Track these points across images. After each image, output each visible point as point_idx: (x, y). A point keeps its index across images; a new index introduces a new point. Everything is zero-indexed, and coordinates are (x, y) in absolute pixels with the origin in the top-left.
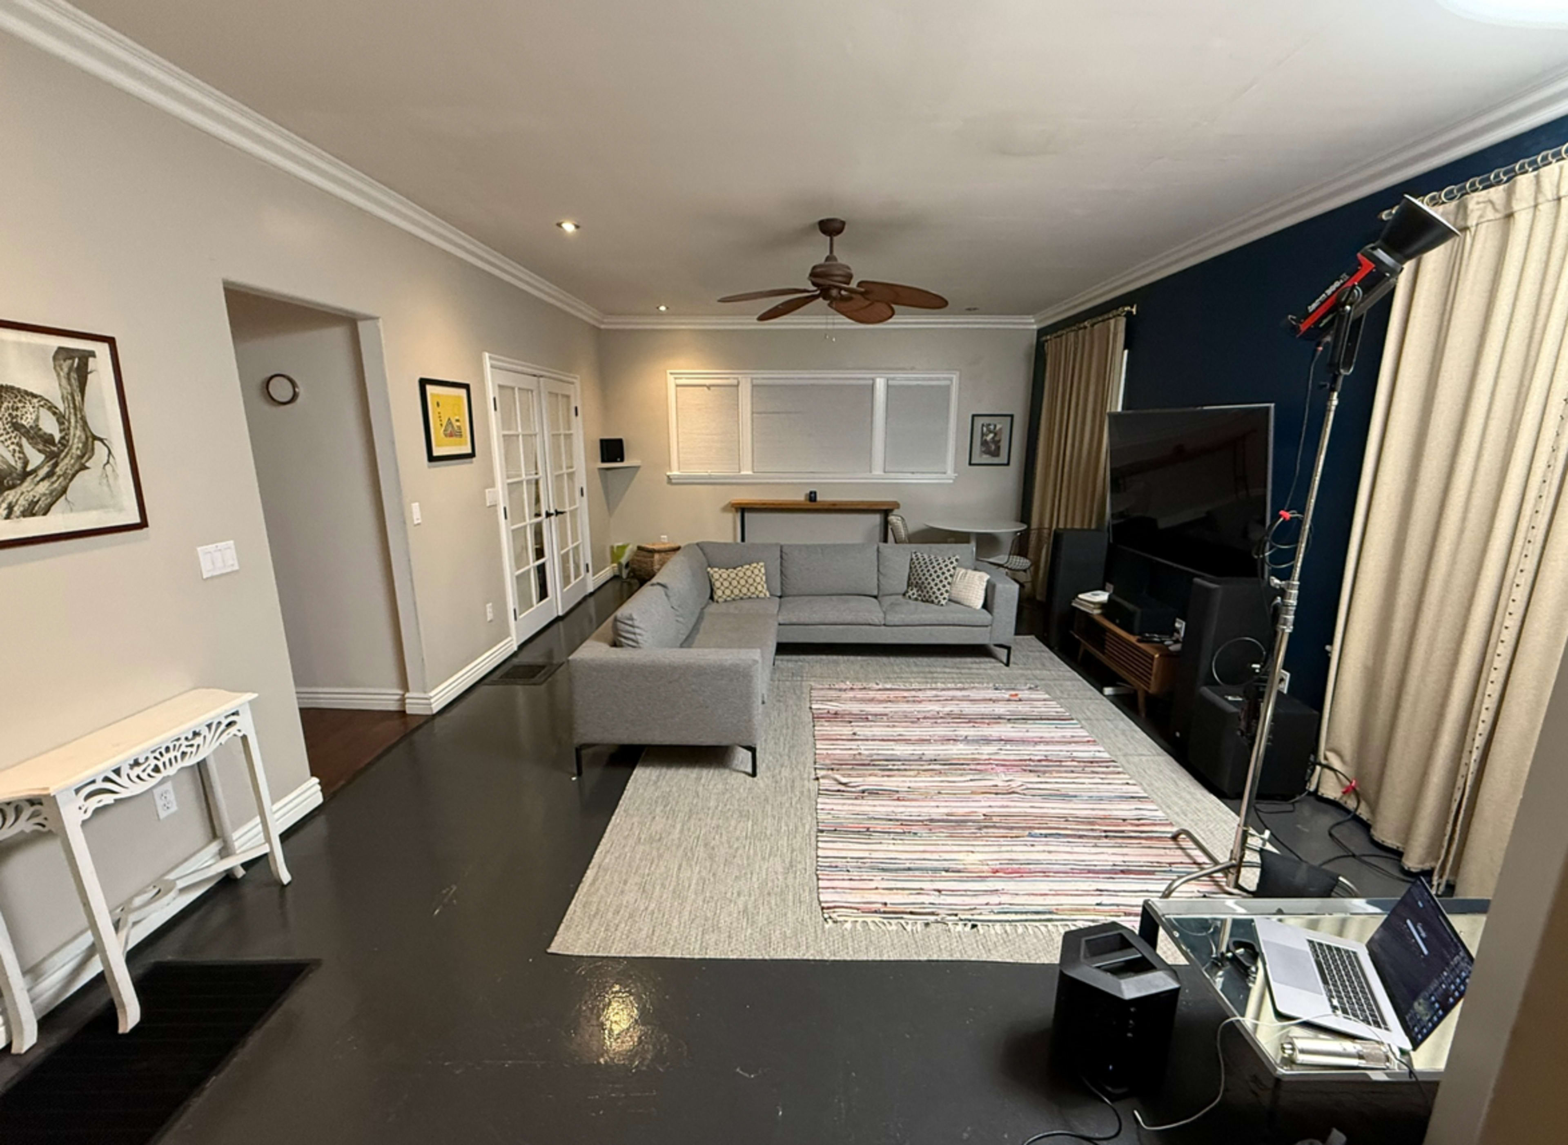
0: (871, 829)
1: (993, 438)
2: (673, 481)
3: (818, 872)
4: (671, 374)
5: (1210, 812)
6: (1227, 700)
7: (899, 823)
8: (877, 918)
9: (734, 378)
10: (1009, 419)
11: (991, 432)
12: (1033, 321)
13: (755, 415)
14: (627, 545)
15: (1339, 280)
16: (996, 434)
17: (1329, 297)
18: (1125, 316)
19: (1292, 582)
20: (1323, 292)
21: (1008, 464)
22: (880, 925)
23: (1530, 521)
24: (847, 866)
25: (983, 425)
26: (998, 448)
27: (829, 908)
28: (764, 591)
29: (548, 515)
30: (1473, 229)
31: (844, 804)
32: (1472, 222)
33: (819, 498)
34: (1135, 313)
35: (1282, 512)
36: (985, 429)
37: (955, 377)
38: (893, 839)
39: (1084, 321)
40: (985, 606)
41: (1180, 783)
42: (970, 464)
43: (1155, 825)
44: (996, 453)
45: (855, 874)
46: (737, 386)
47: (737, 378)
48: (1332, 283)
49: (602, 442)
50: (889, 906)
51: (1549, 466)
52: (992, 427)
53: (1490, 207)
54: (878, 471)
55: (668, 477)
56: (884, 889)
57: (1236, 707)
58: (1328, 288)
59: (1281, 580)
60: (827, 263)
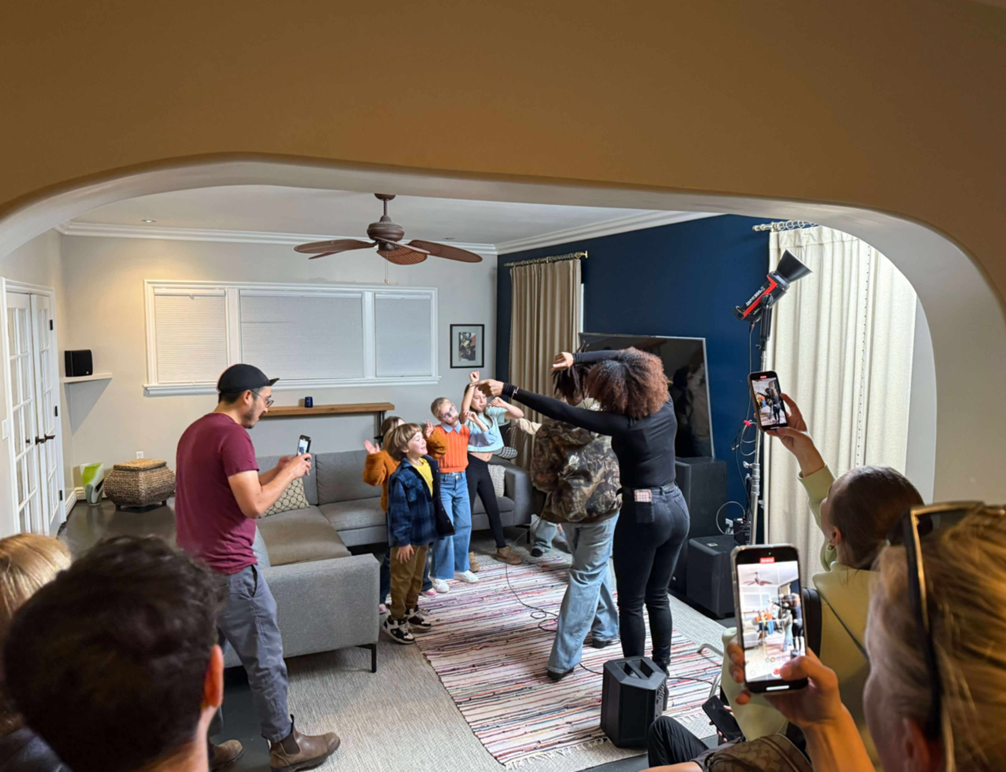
0: (496, 693)
1: (469, 344)
2: (151, 393)
3: (476, 733)
4: (149, 283)
5: (713, 631)
6: (708, 546)
7: (514, 683)
8: (538, 753)
9: (220, 289)
10: (481, 328)
11: (466, 339)
12: (494, 248)
13: (242, 324)
14: (98, 466)
15: (760, 289)
16: (471, 341)
17: (756, 299)
18: (580, 259)
19: (754, 464)
20: (753, 295)
21: (482, 366)
22: (543, 756)
23: (858, 418)
24: (495, 724)
25: (460, 334)
26: (473, 353)
27: (500, 756)
28: (304, 501)
29: (38, 441)
30: (805, 248)
31: (464, 679)
32: (804, 244)
33: (314, 404)
34: (587, 257)
35: (745, 421)
36: (462, 337)
37: (434, 292)
38: (517, 696)
39: (545, 257)
40: (506, 494)
41: (686, 614)
42: (452, 367)
43: (684, 646)
44: (472, 357)
45: (504, 727)
46: (225, 296)
47: (223, 289)
48: (757, 291)
49: (67, 354)
50: (542, 742)
51: (862, 387)
52: (467, 335)
53: (811, 238)
54: (370, 376)
55: (146, 389)
56: (531, 732)
57: (716, 550)
58: (755, 293)
59: (749, 463)
60: (382, 223)
